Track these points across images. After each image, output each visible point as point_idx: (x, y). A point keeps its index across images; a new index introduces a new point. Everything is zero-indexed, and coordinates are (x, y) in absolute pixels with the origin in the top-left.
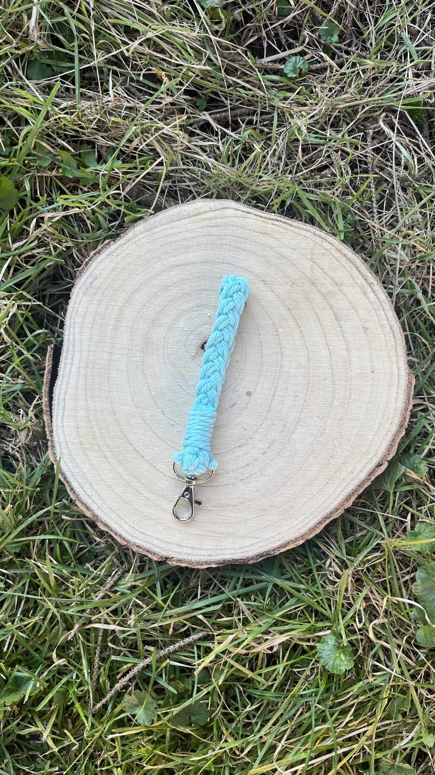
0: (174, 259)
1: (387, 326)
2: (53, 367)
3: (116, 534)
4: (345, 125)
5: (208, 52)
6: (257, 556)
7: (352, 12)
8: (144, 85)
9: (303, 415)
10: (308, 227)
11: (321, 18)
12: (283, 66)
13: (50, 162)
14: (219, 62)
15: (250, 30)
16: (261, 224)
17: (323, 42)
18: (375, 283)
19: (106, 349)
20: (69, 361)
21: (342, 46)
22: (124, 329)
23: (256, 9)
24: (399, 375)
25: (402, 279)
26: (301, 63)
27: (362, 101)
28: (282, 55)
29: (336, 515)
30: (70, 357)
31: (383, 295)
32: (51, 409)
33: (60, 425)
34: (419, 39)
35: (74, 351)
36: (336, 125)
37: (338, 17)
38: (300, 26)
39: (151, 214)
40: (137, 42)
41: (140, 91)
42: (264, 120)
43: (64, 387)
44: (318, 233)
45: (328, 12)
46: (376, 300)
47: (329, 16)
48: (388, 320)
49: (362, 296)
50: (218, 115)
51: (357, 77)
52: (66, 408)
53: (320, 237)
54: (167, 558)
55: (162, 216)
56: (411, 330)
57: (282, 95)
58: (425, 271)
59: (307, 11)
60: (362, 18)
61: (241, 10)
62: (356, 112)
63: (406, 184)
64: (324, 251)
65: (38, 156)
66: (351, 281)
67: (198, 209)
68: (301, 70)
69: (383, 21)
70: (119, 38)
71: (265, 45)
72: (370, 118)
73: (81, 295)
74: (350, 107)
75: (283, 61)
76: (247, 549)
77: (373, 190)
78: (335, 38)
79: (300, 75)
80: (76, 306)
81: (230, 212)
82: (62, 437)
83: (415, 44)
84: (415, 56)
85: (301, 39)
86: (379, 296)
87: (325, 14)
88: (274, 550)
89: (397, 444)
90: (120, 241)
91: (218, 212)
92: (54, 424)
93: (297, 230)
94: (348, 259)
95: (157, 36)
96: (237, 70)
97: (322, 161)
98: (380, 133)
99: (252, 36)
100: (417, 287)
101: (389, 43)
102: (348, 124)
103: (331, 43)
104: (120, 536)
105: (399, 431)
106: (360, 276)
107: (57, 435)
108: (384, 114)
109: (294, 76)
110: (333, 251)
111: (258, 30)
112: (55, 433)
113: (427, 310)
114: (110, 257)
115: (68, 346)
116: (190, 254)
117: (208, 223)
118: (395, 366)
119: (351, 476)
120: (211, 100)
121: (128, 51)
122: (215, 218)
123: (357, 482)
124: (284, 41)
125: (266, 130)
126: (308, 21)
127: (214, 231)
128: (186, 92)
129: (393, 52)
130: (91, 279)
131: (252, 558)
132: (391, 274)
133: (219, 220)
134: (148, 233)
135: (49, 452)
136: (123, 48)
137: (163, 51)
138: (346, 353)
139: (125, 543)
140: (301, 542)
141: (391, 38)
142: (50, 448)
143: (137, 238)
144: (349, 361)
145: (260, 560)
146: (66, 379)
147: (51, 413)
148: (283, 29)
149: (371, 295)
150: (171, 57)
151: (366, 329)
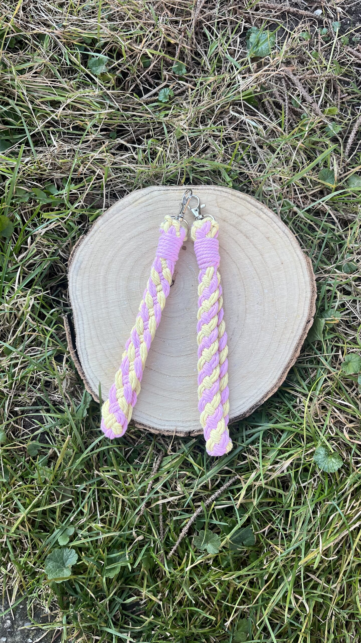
0: (129, 234)
1: (281, 232)
2: (71, 330)
3: (150, 428)
4: (209, 120)
5: (108, 102)
6: (250, 409)
7: (189, 52)
8: (73, 134)
9: (247, 306)
10: (208, 187)
11: (171, 61)
12: (157, 97)
13: (28, 198)
14: (117, 105)
15: (129, 82)
16: (178, 194)
17: (177, 75)
18: (263, 207)
19: (103, 306)
20: (80, 322)
21: (191, 74)
22: (110, 289)
23: (130, 67)
24: (300, 260)
25: (280, 201)
26: (168, 91)
27: (215, 103)
28: (154, 91)
29: (292, 364)
30: (80, 318)
31: (271, 214)
32: (78, 358)
33: (88, 367)
34: (237, 55)
35: (82, 315)
36: (203, 121)
37: (182, 58)
38: (160, 70)
39: (105, 211)
40: (61, 109)
41: (71, 139)
42: (157, 133)
43: (82, 340)
44: (217, 188)
45: (174, 57)
46: (268, 218)
47: (176, 59)
48: (280, 228)
49: (258, 218)
50: (126, 138)
51: (206, 91)
52: (88, 354)
53: (218, 190)
54: (190, 433)
55: (111, 210)
56: (297, 232)
57: (163, 113)
58: (293, 193)
59: (160, 59)
60: (197, 54)
61: (119, 71)
62: (213, 111)
63: (261, 142)
64: (224, 199)
65: (19, 197)
66: (248, 212)
67: (134, 197)
68: (170, 96)
69: (211, 51)
70: (49, 109)
71: (142, 88)
72: (223, 113)
73: (75, 277)
74: (208, 109)
75: (156, 94)
76: (242, 407)
77: (242, 152)
78: (184, 71)
79: (170, 99)
80: (74, 284)
81: (156, 193)
82: (91, 375)
83: (235, 59)
84: (238, 66)
85: (163, 78)
86: (269, 215)
87: (173, 59)
88: (260, 401)
89: (315, 305)
90: (90, 234)
91: (148, 196)
92: (83, 367)
93: (202, 191)
94: (241, 198)
95: (72, 101)
96: (129, 107)
97: (204, 144)
98: (233, 119)
99: (131, 86)
100: (292, 203)
101: (219, 64)
102: (211, 119)
103: (183, 74)
104: (153, 428)
105: (313, 296)
106: (253, 207)
107: (88, 374)
108: (231, 107)
109: (167, 101)
110: (230, 197)
111: (134, 80)
112: (86, 373)
113: (302, 216)
114: (86, 246)
115: (77, 313)
116: (139, 228)
117: (144, 204)
118: (295, 255)
119: (292, 335)
120: (118, 131)
121: (57, 116)
122: (147, 200)
123: (298, 338)
124: (152, 83)
125: (160, 138)
126: (163, 66)
127: (150, 208)
128: (102, 130)
129: (223, 69)
130: (78, 264)
131: (248, 412)
132: (271, 200)
133: (151, 201)
134: (107, 223)
135: (86, 387)
136: (53, 115)
137: (79, 110)
138: (261, 257)
139: (158, 432)
140: (276, 390)
141: (219, 61)
142: (85, 385)
143: (101, 228)
144: (265, 261)
145: (253, 411)
146: (82, 335)
147: (79, 360)
148: (150, 75)
149: (264, 216)
150: (85, 111)
151: (268, 238)
